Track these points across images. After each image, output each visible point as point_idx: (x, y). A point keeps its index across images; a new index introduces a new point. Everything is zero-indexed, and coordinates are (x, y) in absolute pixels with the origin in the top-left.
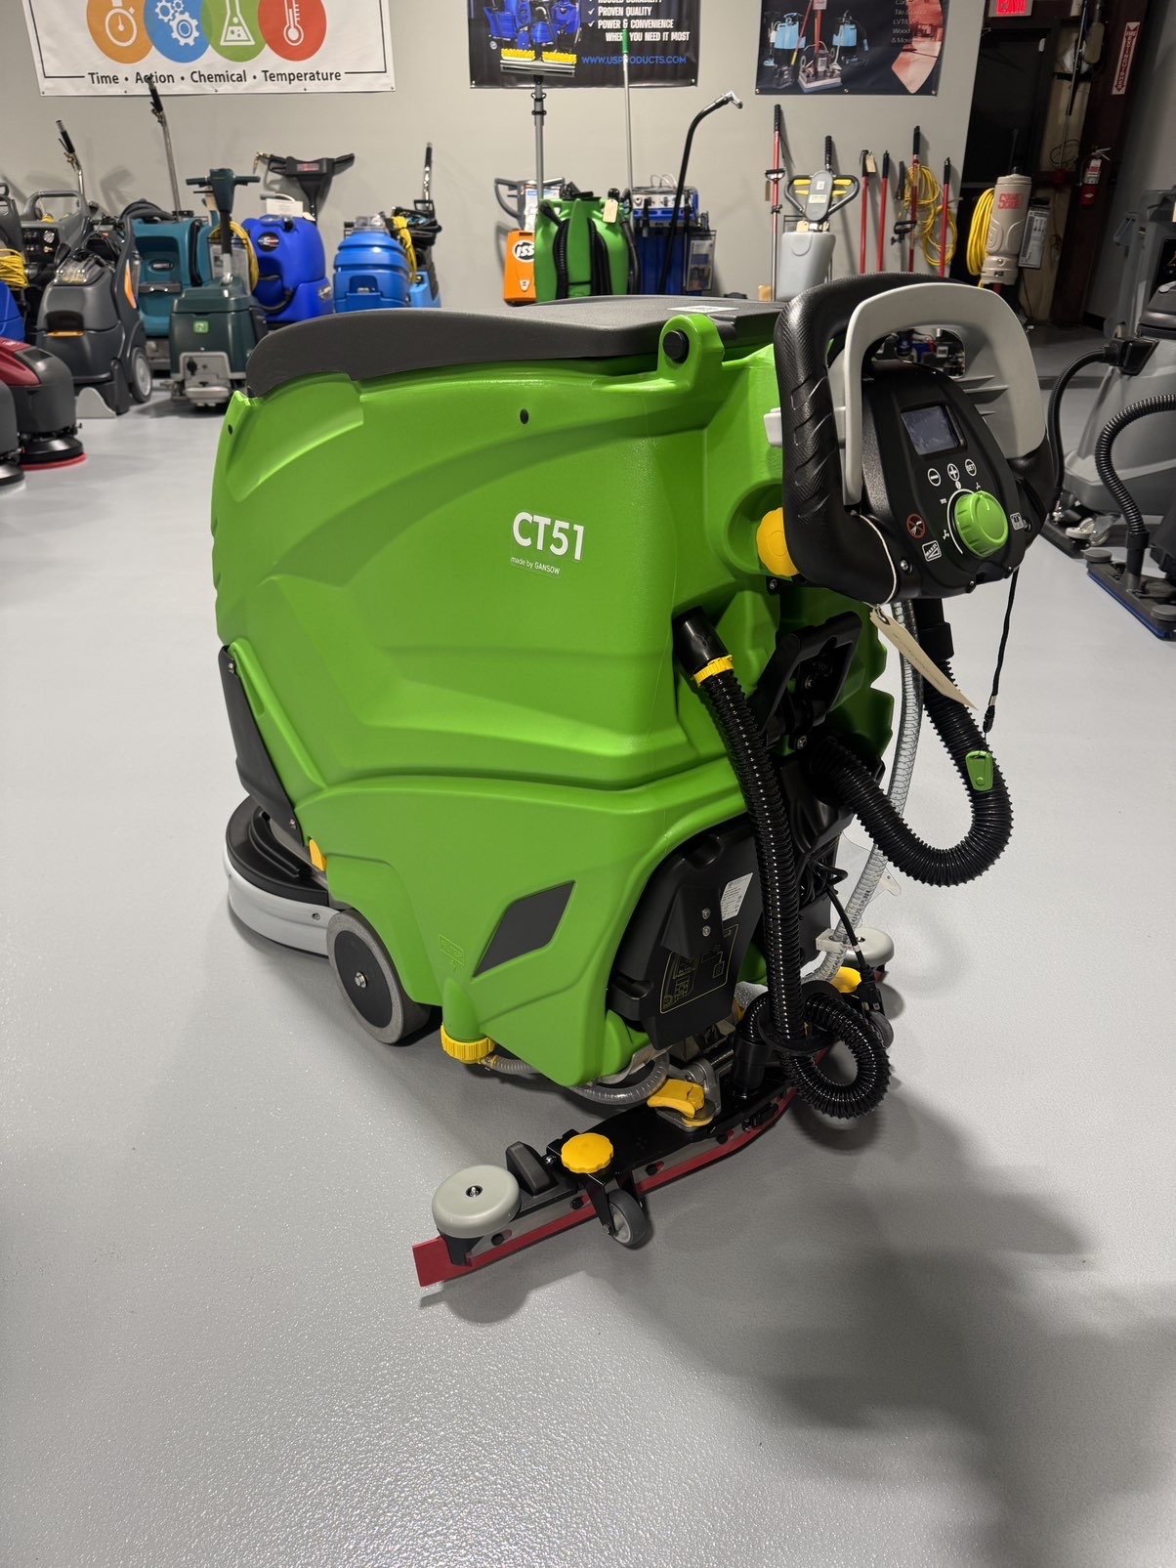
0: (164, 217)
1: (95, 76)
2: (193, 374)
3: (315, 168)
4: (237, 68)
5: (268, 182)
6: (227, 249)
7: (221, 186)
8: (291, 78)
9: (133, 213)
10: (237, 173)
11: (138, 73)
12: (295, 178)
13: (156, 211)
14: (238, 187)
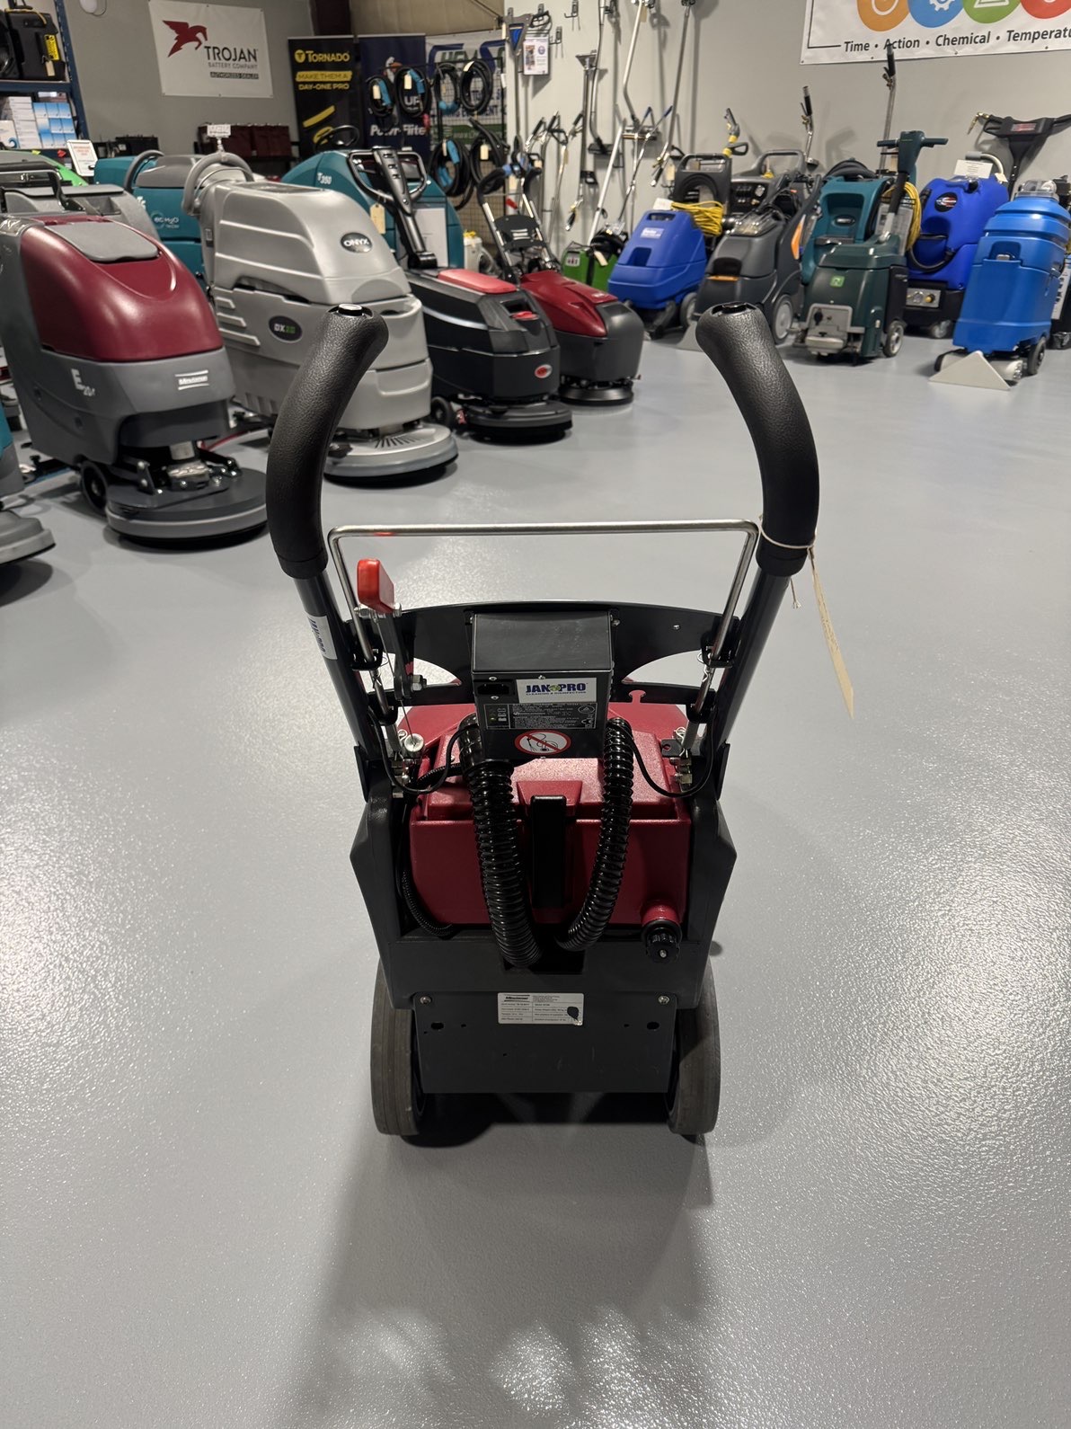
0: (868, 176)
1: (850, 45)
2: (817, 324)
3: (1030, 128)
4: (983, 30)
5: (980, 141)
6: (895, 210)
7: (908, 148)
8: (1034, 37)
9: (837, 172)
10: (928, 135)
11: (888, 40)
12: (1006, 139)
13: (862, 170)
14: (924, 149)
